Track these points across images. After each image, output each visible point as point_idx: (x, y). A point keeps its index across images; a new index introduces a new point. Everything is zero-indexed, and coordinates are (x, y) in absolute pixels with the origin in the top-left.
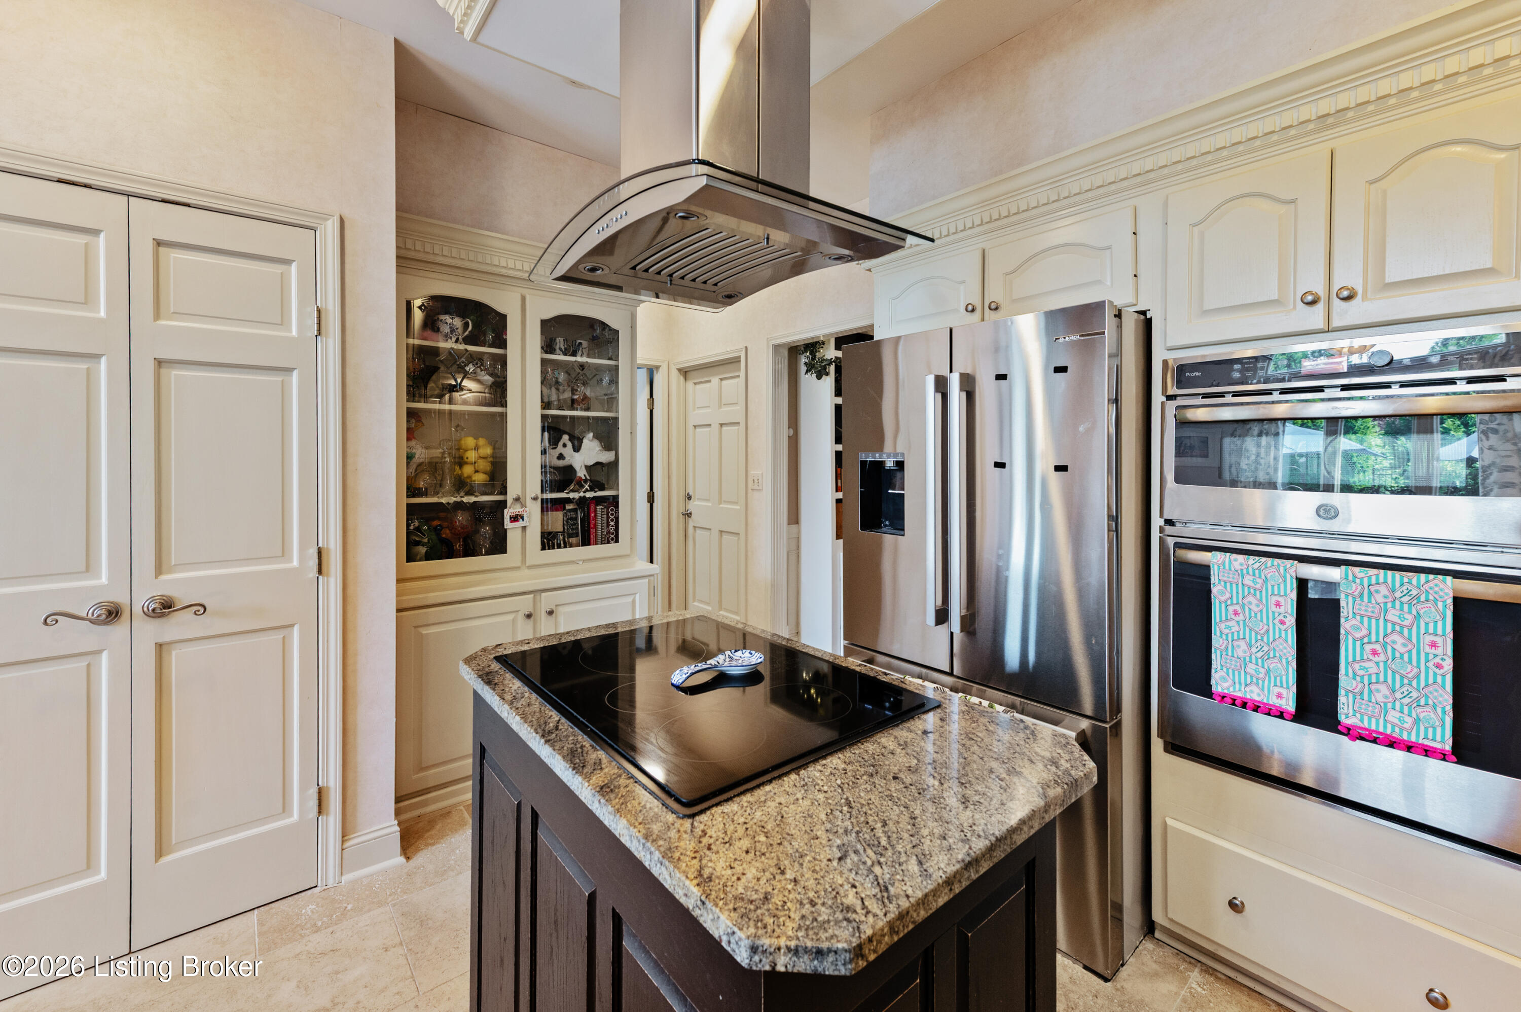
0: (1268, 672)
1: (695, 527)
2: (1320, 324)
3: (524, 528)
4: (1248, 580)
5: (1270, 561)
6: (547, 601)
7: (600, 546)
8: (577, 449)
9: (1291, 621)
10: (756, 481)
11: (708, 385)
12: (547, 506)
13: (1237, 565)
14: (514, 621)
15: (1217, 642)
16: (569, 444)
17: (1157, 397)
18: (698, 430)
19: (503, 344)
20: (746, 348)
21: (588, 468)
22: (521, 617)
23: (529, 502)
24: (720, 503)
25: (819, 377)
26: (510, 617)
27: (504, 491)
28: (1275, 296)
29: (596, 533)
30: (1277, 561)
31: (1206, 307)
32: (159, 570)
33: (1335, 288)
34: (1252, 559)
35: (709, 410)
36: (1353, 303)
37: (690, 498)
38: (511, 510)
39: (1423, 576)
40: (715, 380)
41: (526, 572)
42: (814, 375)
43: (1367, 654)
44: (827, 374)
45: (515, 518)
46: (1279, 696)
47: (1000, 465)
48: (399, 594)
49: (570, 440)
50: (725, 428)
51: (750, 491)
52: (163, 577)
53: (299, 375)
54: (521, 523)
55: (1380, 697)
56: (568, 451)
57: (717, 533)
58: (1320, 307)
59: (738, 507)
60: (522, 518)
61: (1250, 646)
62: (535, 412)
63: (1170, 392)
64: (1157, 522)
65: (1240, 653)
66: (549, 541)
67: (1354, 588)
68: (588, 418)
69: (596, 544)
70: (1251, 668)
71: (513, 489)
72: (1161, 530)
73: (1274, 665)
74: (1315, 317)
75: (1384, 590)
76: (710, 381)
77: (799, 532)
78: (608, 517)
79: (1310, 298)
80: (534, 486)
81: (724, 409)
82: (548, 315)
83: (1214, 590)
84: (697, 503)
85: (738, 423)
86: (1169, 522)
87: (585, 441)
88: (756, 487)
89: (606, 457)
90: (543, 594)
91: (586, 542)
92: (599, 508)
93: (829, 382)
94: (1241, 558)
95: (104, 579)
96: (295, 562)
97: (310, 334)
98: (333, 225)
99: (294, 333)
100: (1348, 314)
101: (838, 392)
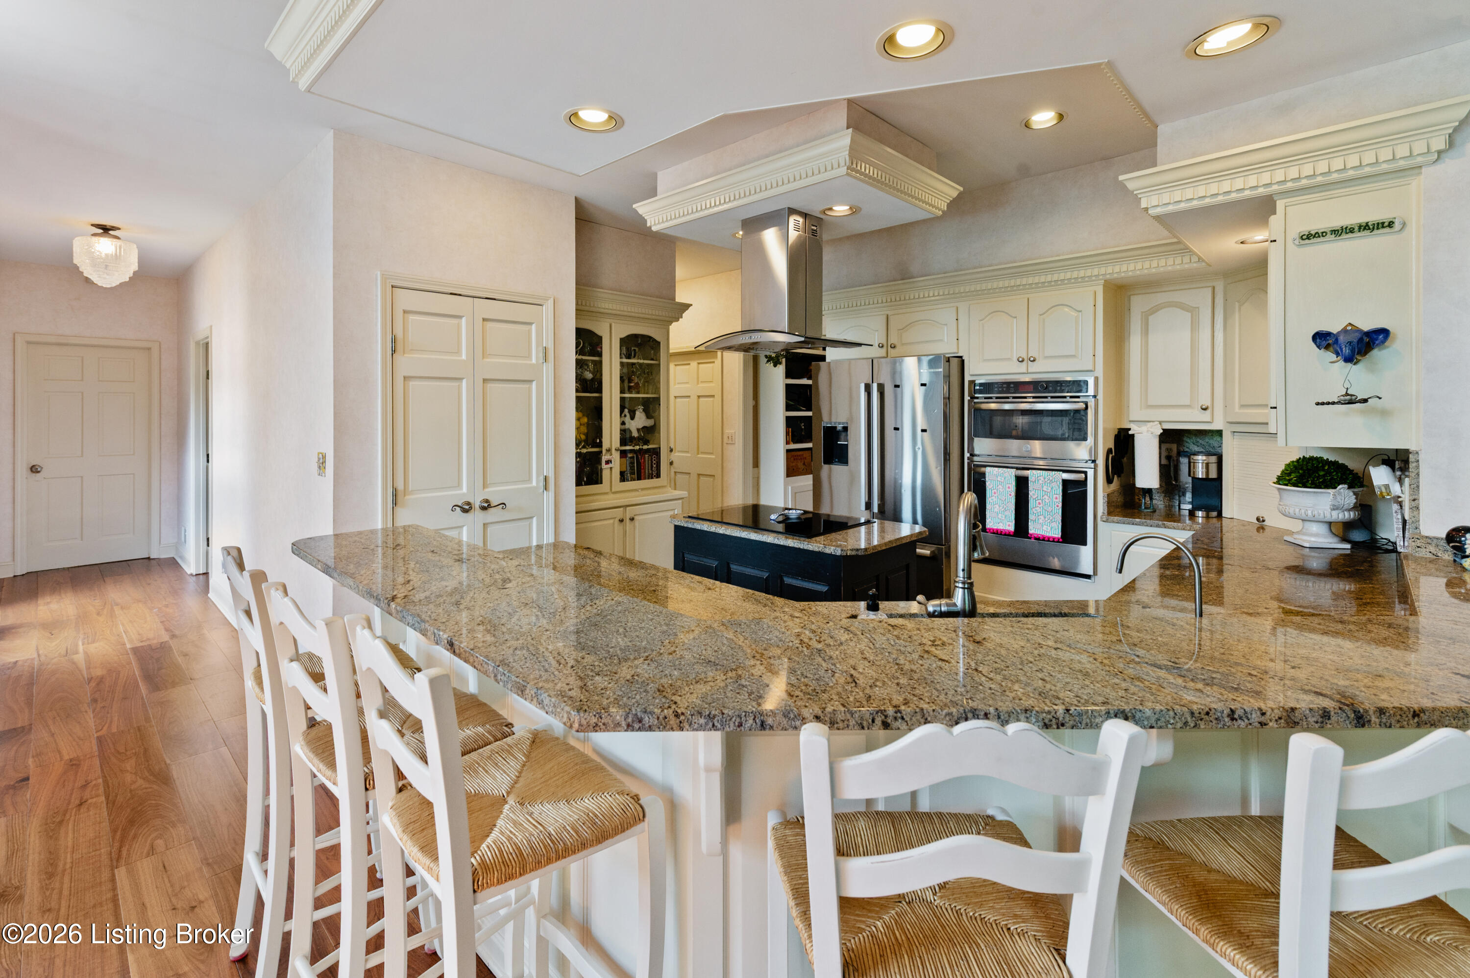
0: (1006, 517)
1: (675, 472)
2: (1025, 371)
3: (611, 468)
4: (998, 478)
5: (1007, 469)
6: (630, 512)
7: (647, 481)
8: (632, 418)
9: (1013, 494)
10: (730, 437)
11: (687, 367)
12: (623, 454)
13: (994, 472)
14: (614, 524)
15: (988, 506)
16: (628, 415)
18: (678, 400)
19: (600, 355)
21: (638, 430)
22: (617, 520)
23: (613, 451)
24: (698, 454)
25: (775, 366)
26: (611, 521)
27: (600, 445)
28: (1008, 356)
29: (645, 472)
30: (1009, 470)
31: (985, 358)
32: (485, 486)
33: (1029, 357)
34: (1000, 469)
35: (687, 385)
36: (1035, 362)
37: (671, 450)
38: (606, 457)
39: (1054, 472)
40: (694, 364)
41: (612, 496)
42: (772, 364)
43: (1037, 505)
44: (780, 363)
45: (608, 462)
46: (1009, 526)
47: (896, 429)
48: (577, 504)
49: (629, 412)
50: (701, 399)
51: (725, 445)
52: (487, 490)
53: (537, 385)
54: (610, 465)
55: (1041, 521)
56: (627, 419)
57: (696, 477)
58: (1024, 363)
59: (714, 457)
60: (611, 462)
61: (1000, 506)
62: (616, 396)
63: (971, 396)
64: (967, 455)
65: (996, 510)
66: (623, 478)
67: (1034, 478)
68: (639, 398)
69: (645, 479)
70: (1000, 516)
71: (606, 445)
72: (969, 458)
73: (1007, 513)
74: (1023, 368)
75: (1042, 478)
76: (689, 364)
77: (759, 473)
78: (652, 462)
79: (1021, 359)
80: (616, 443)
81: (701, 385)
82: (623, 336)
83: (987, 484)
84: (677, 454)
85: (713, 396)
86: (972, 455)
87: (637, 413)
88: (730, 442)
89: (650, 423)
90: (628, 508)
91: (639, 478)
92: (647, 456)
93: (781, 369)
94: (996, 469)
95: (465, 490)
96: (534, 484)
97: (541, 360)
98: (551, 302)
99: (534, 361)
100: (1034, 367)
101: (788, 375)
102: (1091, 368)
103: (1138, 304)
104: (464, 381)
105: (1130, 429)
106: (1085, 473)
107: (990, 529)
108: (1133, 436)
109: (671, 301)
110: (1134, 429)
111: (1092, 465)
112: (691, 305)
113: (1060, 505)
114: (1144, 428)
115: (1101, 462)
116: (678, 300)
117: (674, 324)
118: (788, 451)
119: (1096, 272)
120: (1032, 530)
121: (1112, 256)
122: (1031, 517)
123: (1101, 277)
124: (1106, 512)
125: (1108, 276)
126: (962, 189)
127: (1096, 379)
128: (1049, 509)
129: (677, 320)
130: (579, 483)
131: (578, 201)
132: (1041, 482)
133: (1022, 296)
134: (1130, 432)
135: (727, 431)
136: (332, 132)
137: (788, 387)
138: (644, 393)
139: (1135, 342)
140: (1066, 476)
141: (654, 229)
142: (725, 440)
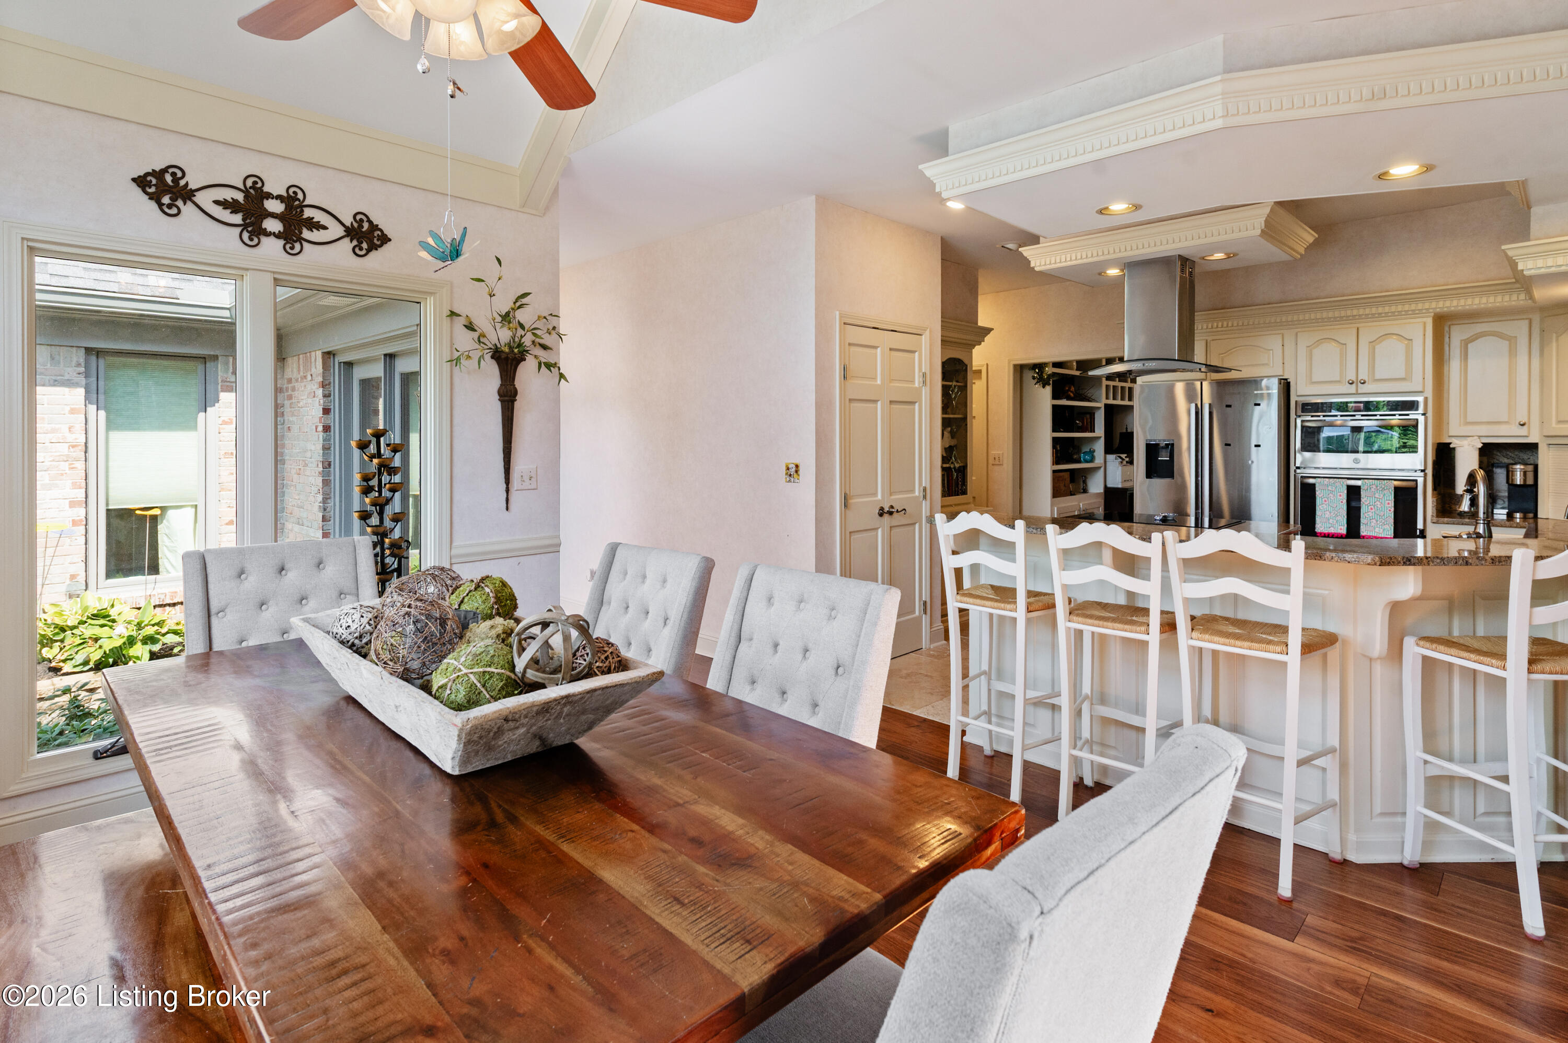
0: (1337, 521)
2: (1354, 392)
4: (1330, 488)
5: (1337, 480)
9: (1345, 501)
10: (997, 459)
13: (1326, 483)
15: (1318, 513)
17: (1293, 415)
20: (987, 365)
25: (1044, 387)
28: (1338, 379)
30: (1339, 480)
31: (1314, 380)
32: (891, 494)
33: (1359, 379)
34: (1330, 480)
36: (1364, 386)
39: (1384, 482)
42: (1039, 386)
43: (1369, 510)
44: (1048, 384)
46: (1340, 528)
47: (1227, 445)
51: (990, 466)
52: (892, 497)
53: (919, 406)
55: (1373, 524)
58: (1354, 385)
61: (1330, 513)
63: (1298, 414)
64: (1292, 468)
65: (1327, 516)
67: (1365, 487)
69: (956, 494)
70: (1331, 521)
72: (1295, 471)
73: (1339, 518)
74: (1352, 389)
75: (1374, 487)
79: (1350, 382)
82: (944, 360)
83: (1317, 493)
86: (1298, 468)
88: (997, 463)
93: (1049, 389)
94: (1327, 479)
95: (879, 497)
96: (917, 494)
97: (921, 385)
98: (928, 332)
99: (917, 385)
100: (1363, 389)
101: (1055, 396)
102: (1421, 389)
103: (1457, 335)
104: (879, 403)
105: (1450, 443)
106: (1416, 481)
107: (1321, 533)
108: (1454, 449)
109: (973, 325)
110: (1455, 443)
111: (1422, 474)
112: (993, 329)
113: (1393, 509)
114: (1465, 442)
115: (1430, 471)
116: (980, 323)
117: (977, 347)
118: (1054, 472)
119: (1427, 305)
120: (1364, 531)
121: (1437, 293)
122: (1363, 520)
123: (1431, 311)
124: (1435, 515)
125: (1438, 310)
126: (1317, 236)
127: (1426, 399)
128: (1382, 513)
129: (980, 344)
130: (943, 495)
131: (942, 239)
132: (1373, 490)
133: (1351, 325)
134: (1452, 446)
135: (994, 452)
136: (813, 197)
137: (1055, 408)
138: (952, 414)
139: (1454, 368)
140: (1396, 483)
141: (1037, 269)
142: (991, 461)
